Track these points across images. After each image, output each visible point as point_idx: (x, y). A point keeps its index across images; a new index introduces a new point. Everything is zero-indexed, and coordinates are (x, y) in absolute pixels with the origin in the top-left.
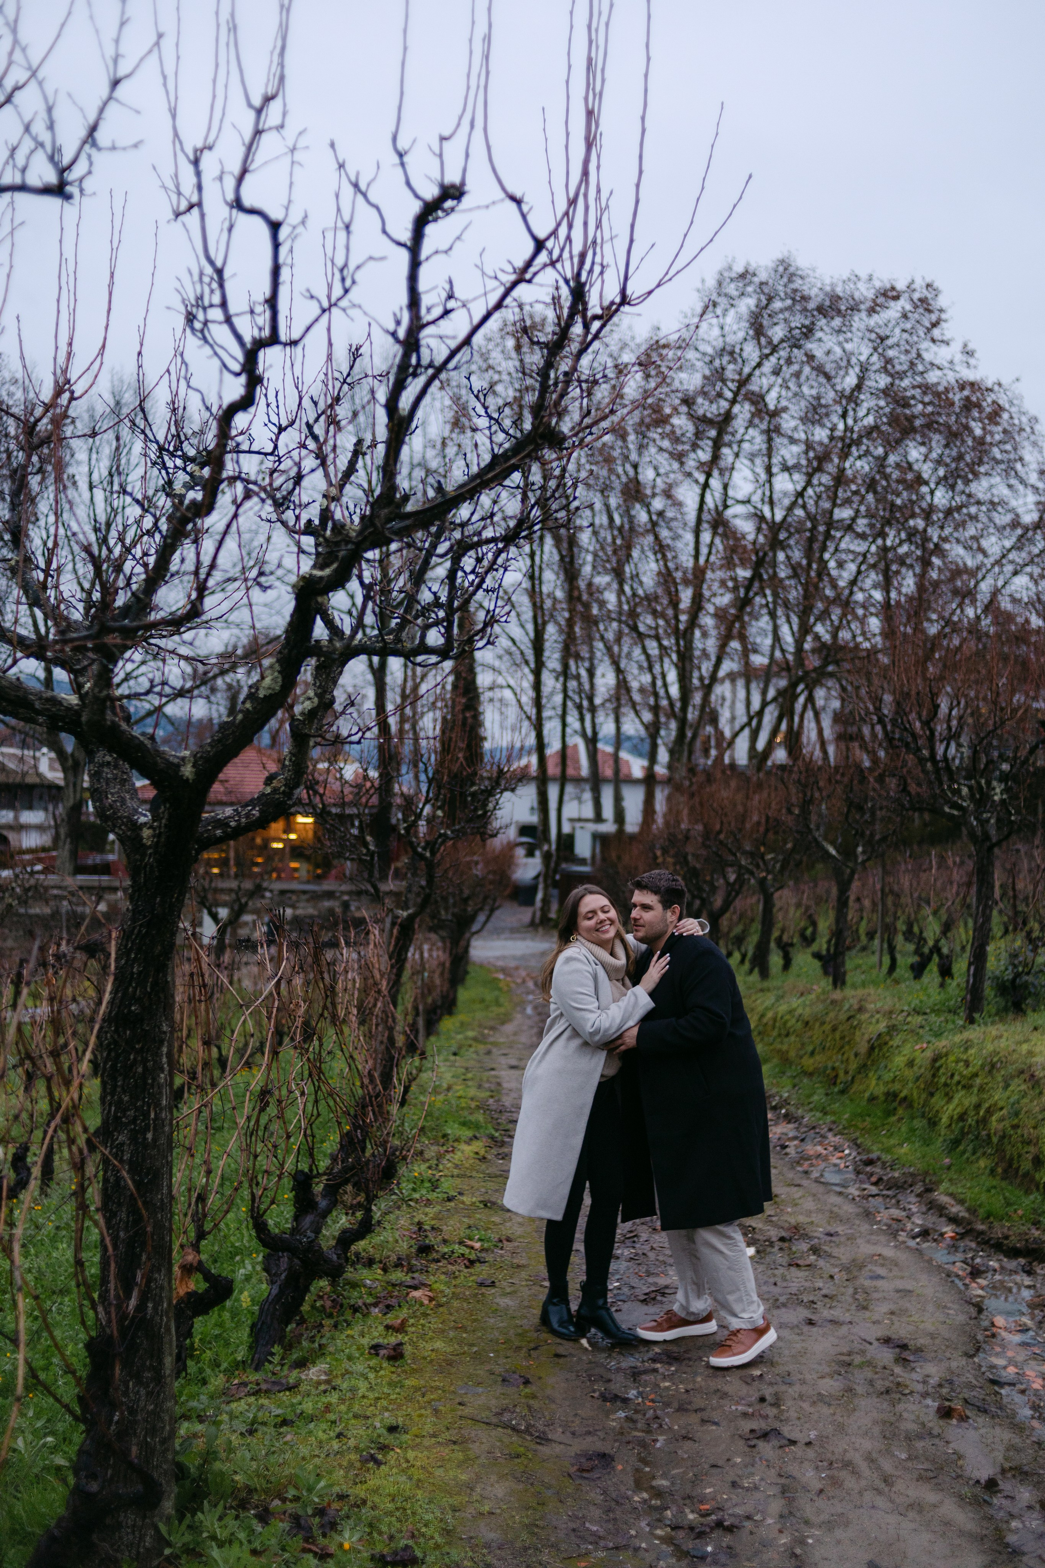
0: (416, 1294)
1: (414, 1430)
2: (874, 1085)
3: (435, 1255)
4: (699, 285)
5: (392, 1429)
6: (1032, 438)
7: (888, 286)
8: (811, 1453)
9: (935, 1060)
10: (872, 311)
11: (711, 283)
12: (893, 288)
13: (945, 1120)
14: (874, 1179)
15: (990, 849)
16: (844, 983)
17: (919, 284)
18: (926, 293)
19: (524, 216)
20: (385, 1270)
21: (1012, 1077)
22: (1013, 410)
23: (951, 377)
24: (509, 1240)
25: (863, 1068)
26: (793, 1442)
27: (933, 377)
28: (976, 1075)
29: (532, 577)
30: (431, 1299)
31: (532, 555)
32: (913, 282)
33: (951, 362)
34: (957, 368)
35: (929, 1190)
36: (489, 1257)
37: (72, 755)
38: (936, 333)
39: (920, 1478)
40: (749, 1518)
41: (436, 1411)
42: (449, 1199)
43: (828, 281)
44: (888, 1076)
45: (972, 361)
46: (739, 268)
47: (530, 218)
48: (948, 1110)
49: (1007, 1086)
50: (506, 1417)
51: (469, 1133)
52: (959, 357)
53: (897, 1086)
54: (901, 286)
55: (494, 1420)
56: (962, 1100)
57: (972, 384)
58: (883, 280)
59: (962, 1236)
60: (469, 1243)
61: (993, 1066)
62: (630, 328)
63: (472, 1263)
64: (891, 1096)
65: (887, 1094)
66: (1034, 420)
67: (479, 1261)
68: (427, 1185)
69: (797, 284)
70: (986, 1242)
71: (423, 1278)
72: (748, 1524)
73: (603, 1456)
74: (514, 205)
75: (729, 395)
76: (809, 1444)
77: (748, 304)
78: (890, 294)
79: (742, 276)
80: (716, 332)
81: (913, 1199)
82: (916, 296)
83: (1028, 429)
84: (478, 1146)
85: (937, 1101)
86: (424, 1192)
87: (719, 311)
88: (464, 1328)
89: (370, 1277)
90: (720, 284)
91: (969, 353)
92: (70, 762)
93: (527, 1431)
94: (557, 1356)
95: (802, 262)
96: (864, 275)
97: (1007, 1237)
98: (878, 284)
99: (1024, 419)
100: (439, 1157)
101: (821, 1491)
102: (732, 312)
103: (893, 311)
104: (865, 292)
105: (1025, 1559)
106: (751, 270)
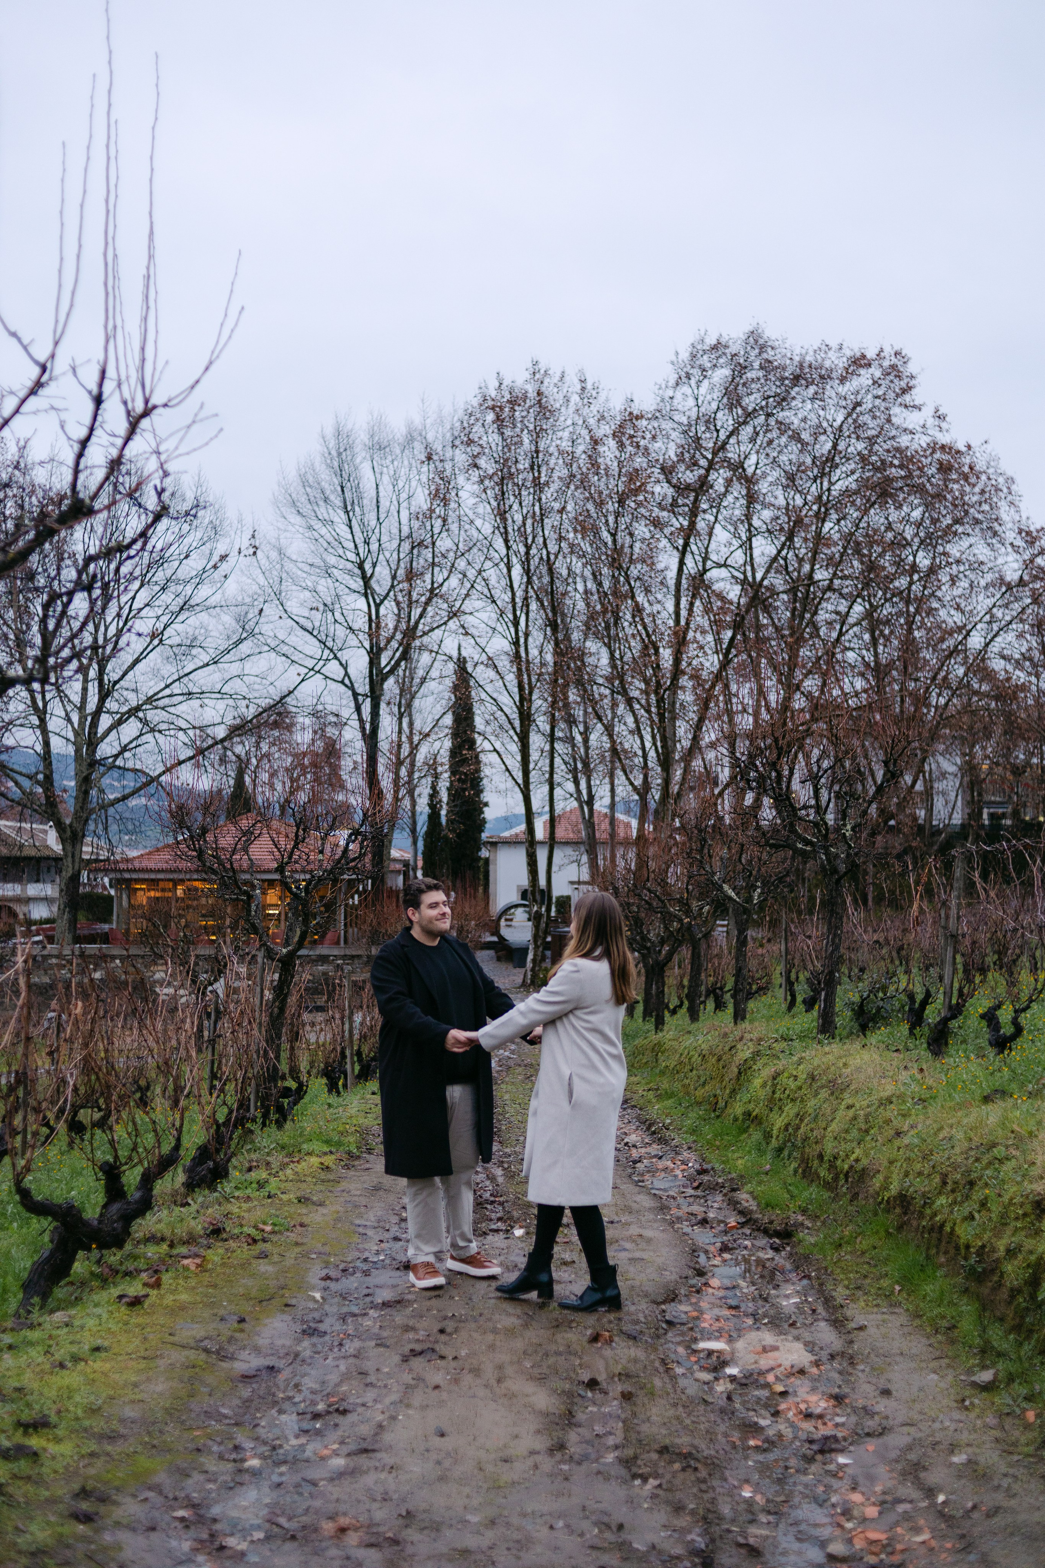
0: (186, 1262)
1: (116, 1351)
2: (738, 1109)
3: (224, 1236)
4: (674, 358)
5: (97, 1349)
6: (1010, 498)
7: (858, 355)
8: (453, 1364)
9: (774, 1078)
10: (843, 380)
11: (685, 355)
12: (864, 356)
13: (775, 1132)
14: (695, 1184)
15: (838, 881)
16: (743, 1018)
17: (888, 351)
18: (894, 360)
19: (25, 348)
20: (172, 1246)
21: (822, 1087)
22: (991, 471)
23: (924, 441)
24: (302, 1225)
25: (734, 1091)
26: (442, 1357)
27: (904, 441)
28: (800, 1088)
29: (516, 643)
30: (198, 1266)
31: (516, 623)
32: (882, 350)
33: (924, 426)
34: (930, 432)
35: (734, 1190)
36: (274, 1238)
37: (71, 826)
38: (907, 398)
39: (531, 1378)
40: (363, 1405)
41: (145, 1339)
42: (269, 1197)
43: (798, 351)
44: (746, 1097)
45: (944, 425)
46: (711, 340)
47: (31, 350)
48: (778, 1122)
49: (816, 1095)
50: (206, 1343)
51: (326, 1149)
52: (930, 422)
53: (751, 1107)
54: (871, 354)
55: (193, 1344)
56: (790, 1110)
57: (943, 447)
58: (853, 347)
59: (743, 1225)
60: (261, 1226)
61: (812, 1078)
62: (607, 400)
63: (255, 1241)
64: (747, 1114)
65: (744, 1114)
66: (1010, 480)
67: (264, 1240)
68: (254, 1185)
69: (769, 354)
70: (758, 1230)
71: (202, 1252)
72: (360, 1410)
73: (271, 1368)
74: (14, 341)
75: (703, 463)
76: (455, 1358)
77: (722, 374)
78: (859, 362)
79: (715, 348)
80: (691, 402)
81: (719, 1198)
82: (886, 364)
83: (1005, 490)
84: (329, 1160)
85: (774, 1116)
86: (249, 1191)
87: (693, 382)
88: (215, 1286)
89: (152, 1251)
90: (693, 356)
91: (941, 417)
92: (69, 833)
93: (218, 1352)
94: (287, 1305)
95: (770, 333)
96: (834, 345)
97: (771, 1222)
98: (849, 353)
99: (1001, 480)
100: (283, 1167)
101: (437, 1387)
102: (706, 383)
103: (864, 378)
104: (837, 361)
105: (580, 1430)
106: (723, 341)
